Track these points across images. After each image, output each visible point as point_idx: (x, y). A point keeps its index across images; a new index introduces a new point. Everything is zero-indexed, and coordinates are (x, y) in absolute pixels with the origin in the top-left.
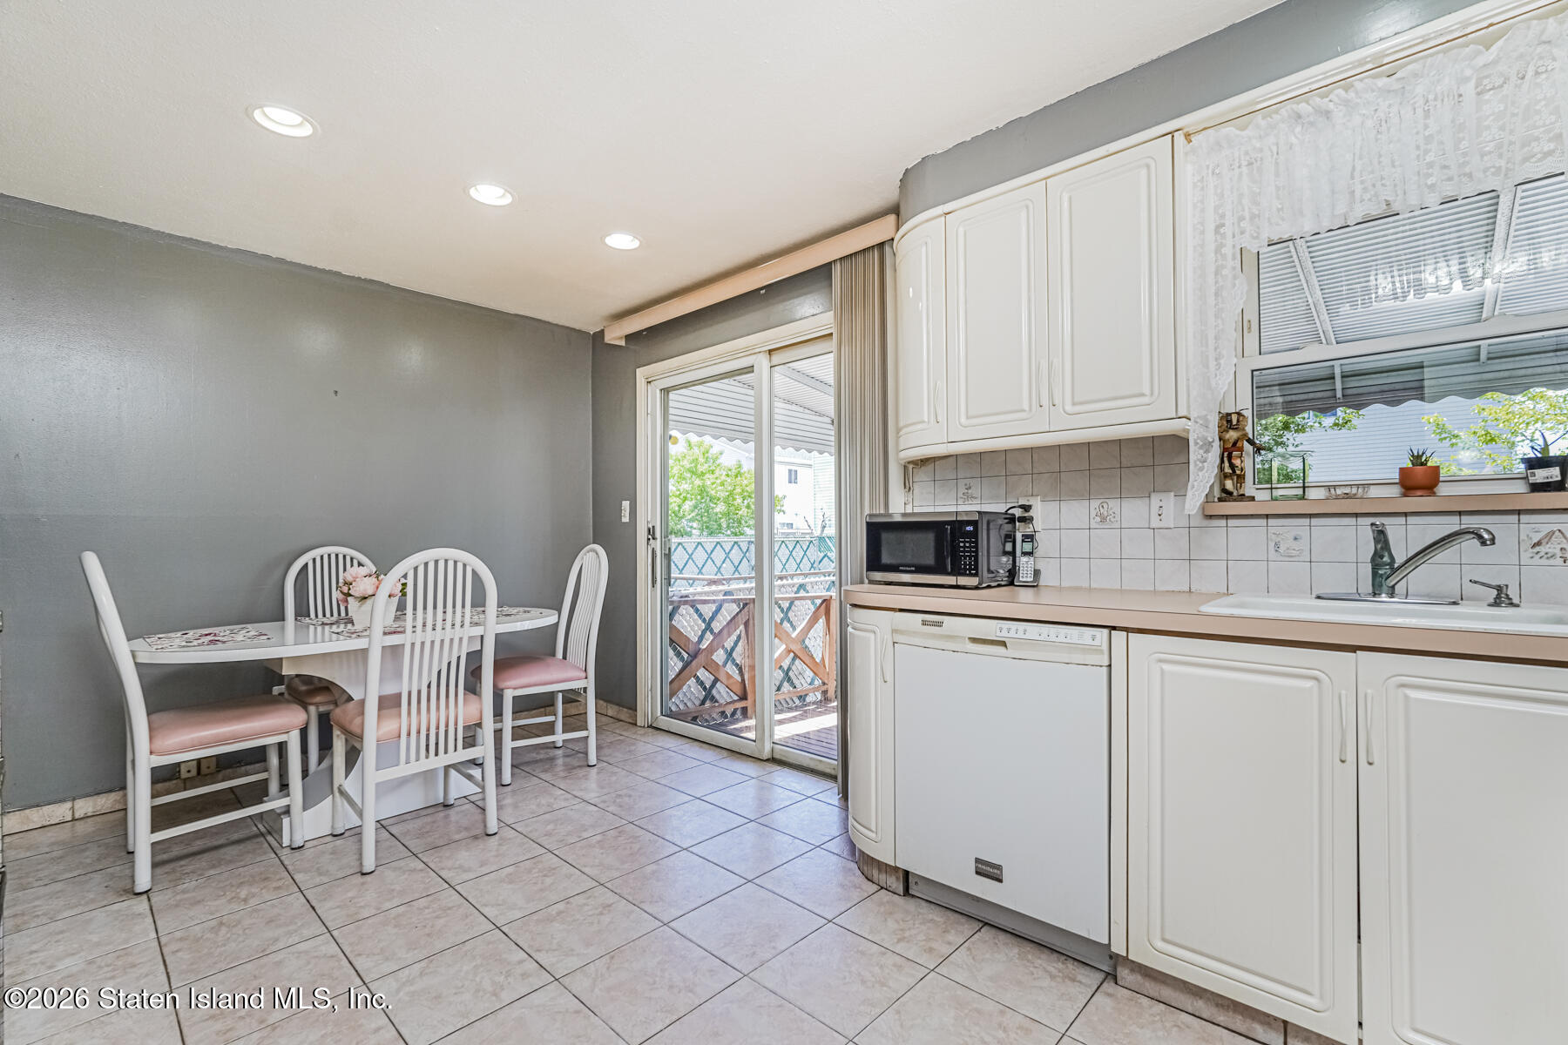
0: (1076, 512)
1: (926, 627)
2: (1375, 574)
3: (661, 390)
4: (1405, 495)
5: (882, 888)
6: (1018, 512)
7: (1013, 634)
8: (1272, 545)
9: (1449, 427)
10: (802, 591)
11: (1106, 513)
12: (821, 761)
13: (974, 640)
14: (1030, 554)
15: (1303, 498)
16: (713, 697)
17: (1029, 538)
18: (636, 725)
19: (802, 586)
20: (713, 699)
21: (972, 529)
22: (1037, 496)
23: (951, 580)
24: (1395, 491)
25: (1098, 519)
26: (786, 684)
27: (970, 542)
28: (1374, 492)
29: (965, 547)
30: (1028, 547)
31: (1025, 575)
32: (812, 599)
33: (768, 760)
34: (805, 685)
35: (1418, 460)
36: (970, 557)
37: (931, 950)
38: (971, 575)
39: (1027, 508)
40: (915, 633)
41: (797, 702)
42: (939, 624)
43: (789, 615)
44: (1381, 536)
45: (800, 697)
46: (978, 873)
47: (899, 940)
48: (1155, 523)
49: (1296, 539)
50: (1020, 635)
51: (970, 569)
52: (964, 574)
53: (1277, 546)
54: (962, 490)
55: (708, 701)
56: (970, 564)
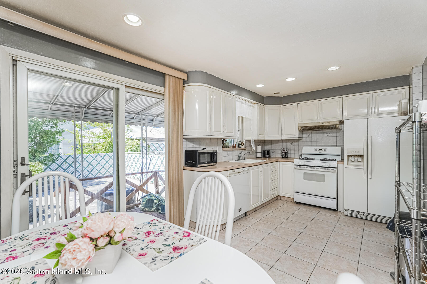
8: (227, 154)
13: (238, 173)
21: (216, 153)
29: (215, 157)
38: (215, 163)
40: (232, 174)
42: (235, 171)
48: (218, 151)
49: (229, 153)
50: (243, 170)
56: (215, 160)
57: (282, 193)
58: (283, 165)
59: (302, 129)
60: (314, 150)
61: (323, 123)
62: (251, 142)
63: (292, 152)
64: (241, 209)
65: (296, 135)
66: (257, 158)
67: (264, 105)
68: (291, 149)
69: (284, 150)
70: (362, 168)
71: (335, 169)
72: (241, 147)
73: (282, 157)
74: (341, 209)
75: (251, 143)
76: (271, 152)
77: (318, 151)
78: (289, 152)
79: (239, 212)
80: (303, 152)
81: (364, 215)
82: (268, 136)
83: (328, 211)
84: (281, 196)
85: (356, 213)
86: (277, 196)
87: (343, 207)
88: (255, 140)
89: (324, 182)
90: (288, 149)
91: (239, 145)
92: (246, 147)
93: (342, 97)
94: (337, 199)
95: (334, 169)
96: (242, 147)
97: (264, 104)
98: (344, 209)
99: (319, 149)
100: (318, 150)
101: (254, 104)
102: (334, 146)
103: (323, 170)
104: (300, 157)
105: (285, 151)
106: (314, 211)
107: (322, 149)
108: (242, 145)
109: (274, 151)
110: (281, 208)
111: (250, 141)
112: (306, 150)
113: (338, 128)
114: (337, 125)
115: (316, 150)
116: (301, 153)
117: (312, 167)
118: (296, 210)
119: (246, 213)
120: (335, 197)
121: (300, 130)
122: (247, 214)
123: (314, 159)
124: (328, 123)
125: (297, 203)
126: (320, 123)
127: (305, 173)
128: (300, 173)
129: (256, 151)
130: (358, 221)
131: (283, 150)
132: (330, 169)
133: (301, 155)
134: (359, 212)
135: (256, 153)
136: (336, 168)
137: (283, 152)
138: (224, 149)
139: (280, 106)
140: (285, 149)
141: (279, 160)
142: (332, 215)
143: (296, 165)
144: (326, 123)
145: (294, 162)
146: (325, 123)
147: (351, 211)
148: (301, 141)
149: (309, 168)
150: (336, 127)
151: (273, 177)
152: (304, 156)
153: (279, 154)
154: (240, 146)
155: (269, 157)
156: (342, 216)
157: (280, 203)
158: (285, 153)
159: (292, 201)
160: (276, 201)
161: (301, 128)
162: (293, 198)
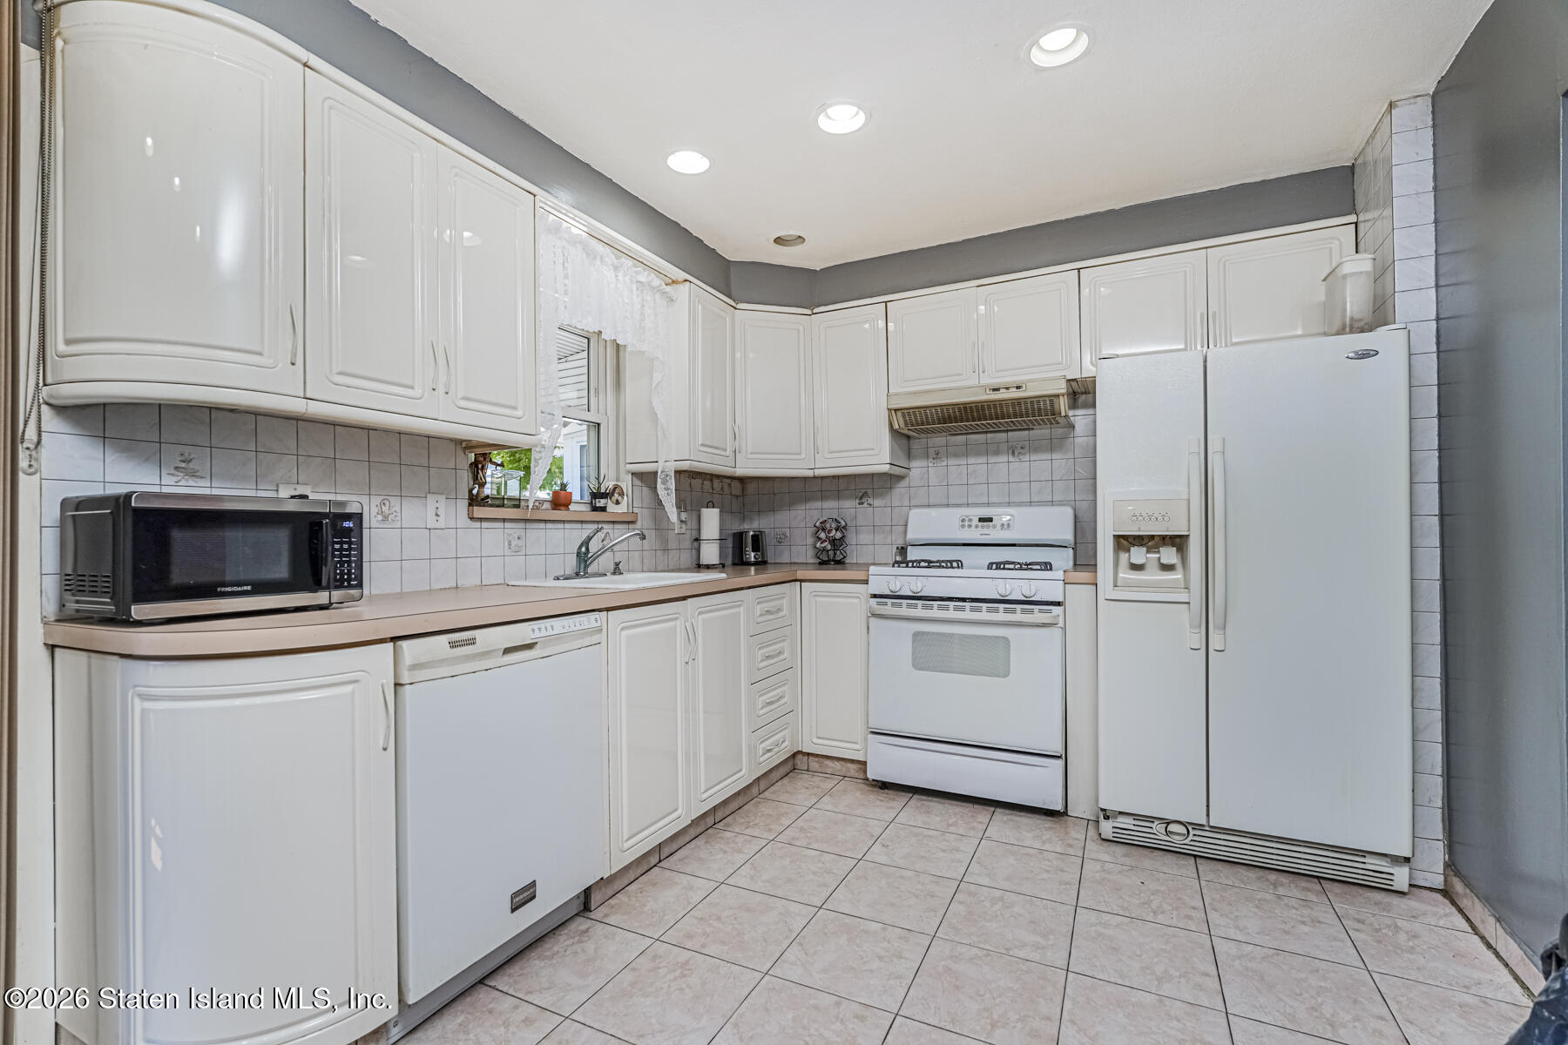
1: (455, 649)
2: (581, 560)
4: (554, 509)
7: (543, 633)
8: (506, 543)
11: (387, 512)
13: (507, 651)
21: (351, 525)
22: (306, 484)
24: (550, 506)
25: (380, 517)
27: (349, 543)
29: (341, 550)
36: (350, 563)
38: (351, 587)
40: (441, 661)
42: (472, 642)
48: (431, 523)
49: (519, 538)
50: (549, 632)
51: (349, 579)
52: (340, 588)
53: (509, 544)
56: (349, 573)
57: (815, 740)
58: (818, 599)
59: (906, 424)
60: (958, 523)
61: (997, 390)
62: (659, 480)
63: (864, 537)
64: (533, 884)
65: (877, 455)
66: (699, 567)
67: (733, 303)
68: (860, 521)
69: (828, 526)
70: (1184, 597)
71: (1056, 610)
72: (603, 509)
73: (820, 563)
74: (1080, 807)
75: (660, 486)
76: (769, 541)
77: (977, 527)
78: (851, 538)
79: (513, 911)
80: (912, 535)
81: (1191, 837)
82: (750, 456)
83: (1025, 820)
84: (808, 754)
85: (1154, 826)
86: (794, 755)
87: (1097, 801)
88: (678, 473)
89: (1006, 674)
90: (843, 523)
91: (596, 495)
92: (636, 510)
93: (1079, 269)
94: (1064, 755)
95: (1049, 612)
96: (611, 508)
97: (729, 296)
98: (1102, 810)
99: (981, 520)
100: (975, 521)
101: (673, 282)
102: (1041, 503)
103: (1001, 616)
104: (898, 558)
105: (830, 531)
106: (961, 832)
107: (990, 520)
108: (614, 498)
109: (786, 537)
110: (802, 829)
111: (647, 479)
112: (925, 523)
113: (1063, 414)
114: (1057, 396)
115: (967, 523)
116: (900, 543)
117: (951, 604)
118: (877, 832)
119: (587, 893)
120: (1057, 748)
121: (897, 427)
122: (596, 898)
123: (960, 564)
124: (1018, 388)
125: (884, 786)
126: (984, 387)
127: (916, 635)
128: (896, 639)
129: (695, 535)
130: (1165, 869)
131: (823, 530)
132: (1032, 612)
133: (902, 551)
134: (1168, 823)
135: (696, 544)
136: (1058, 604)
137: (823, 535)
138: (479, 512)
139: (809, 312)
140: (834, 525)
141: (800, 574)
142: (1047, 847)
143: (875, 596)
144: (1011, 390)
145: (866, 582)
146: (1007, 388)
147: (1130, 820)
148: (903, 483)
149: (935, 607)
150: (1056, 406)
151: (764, 664)
152: (913, 554)
153: (803, 549)
154: (601, 503)
155: (761, 563)
156: (1093, 847)
157: (799, 794)
158: (833, 541)
159: (861, 776)
160: (785, 781)
161: (899, 413)
162: (864, 763)
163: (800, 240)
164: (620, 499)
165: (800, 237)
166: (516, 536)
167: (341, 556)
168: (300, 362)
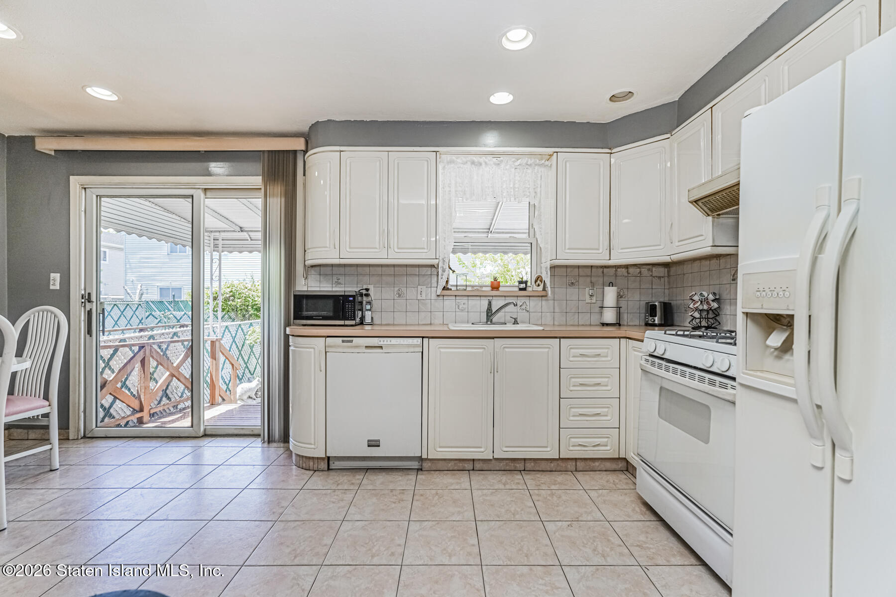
0: (389, 293)
1: (344, 343)
2: (487, 315)
3: (97, 196)
4: (493, 290)
5: (315, 471)
6: (364, 292)
7: (385, 343)
8: (457, 306)
9: (462, 259)
10: (175, 337)
11: (400, 293)
12: (243, 429)
13: (366, 347)
14: (370, 310)
15: (465, 290)
16: (111, 415)
17: (369, 303)
18: (68, 439)
19: (175, 334)
20: (111, 416)
21: (352, 299)
22: (371, 284)
23: (341, 322)
24: (489, 289)
25: (397, 295)
26: (164, 399)
27: (351, 305)
28: (484, 289)
29: (348, 307)
30: (368, 307)
31: (368, 319)
32: (182, 341)
33: (202, 436)
34: (177, 398)
35: (495, 279)
36: (351, 312)
37: (353, 484)
38: (351, 320)
39: (367, 290)
40: (339, 346)
41: (172, 409)
42: (352, 341)
43: (167, 352)
44: (490, 304)
45: (173, 407)
46: (369, 446)
47: (338, 485)
48: (419, 298)
49: (464, 304)
50: (389, 343)
51: (351, 317)
52: (348, 320)
53: (459, 307)
54: (335, 280)
55: (107, 418)
56: (351, 315)
64: (379, 441)
65: (705, 238)
72: (525, 289)
84: (629, 462)
86: (619, 460)
96: (534, 288)
101: (550, 156)
108: (537, 283)
139: (668, 136)
149: (671, 370)
151: (577, 388)
154: (521, 286)
161: (700, 203)
163: (630, 94)
164: (540, 283)
165: (630, 92)
166: (462, 303)
167: (348, 309)
168: (337, 247)
